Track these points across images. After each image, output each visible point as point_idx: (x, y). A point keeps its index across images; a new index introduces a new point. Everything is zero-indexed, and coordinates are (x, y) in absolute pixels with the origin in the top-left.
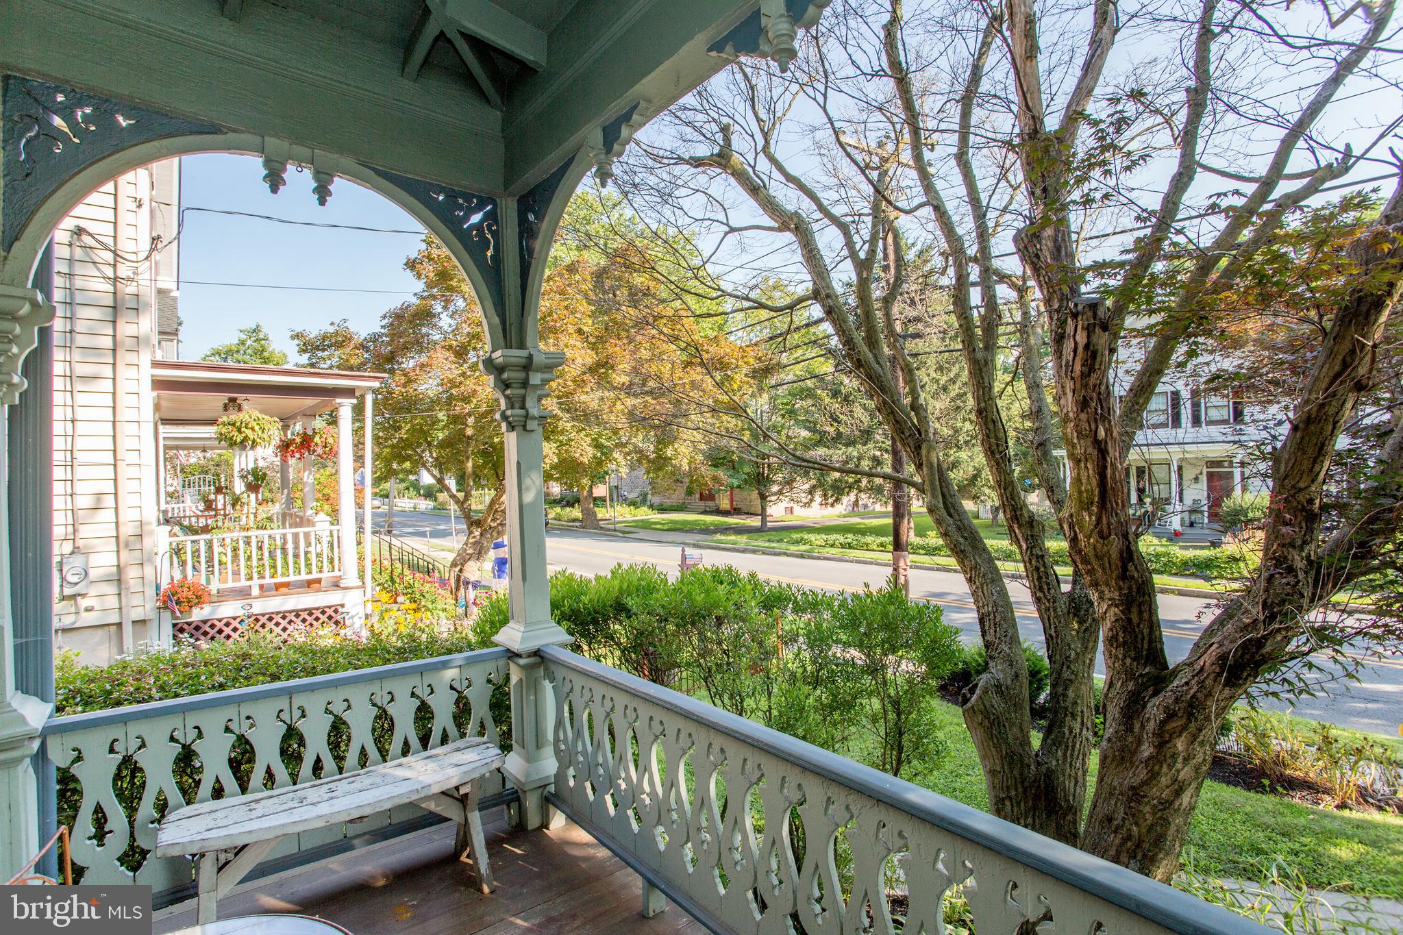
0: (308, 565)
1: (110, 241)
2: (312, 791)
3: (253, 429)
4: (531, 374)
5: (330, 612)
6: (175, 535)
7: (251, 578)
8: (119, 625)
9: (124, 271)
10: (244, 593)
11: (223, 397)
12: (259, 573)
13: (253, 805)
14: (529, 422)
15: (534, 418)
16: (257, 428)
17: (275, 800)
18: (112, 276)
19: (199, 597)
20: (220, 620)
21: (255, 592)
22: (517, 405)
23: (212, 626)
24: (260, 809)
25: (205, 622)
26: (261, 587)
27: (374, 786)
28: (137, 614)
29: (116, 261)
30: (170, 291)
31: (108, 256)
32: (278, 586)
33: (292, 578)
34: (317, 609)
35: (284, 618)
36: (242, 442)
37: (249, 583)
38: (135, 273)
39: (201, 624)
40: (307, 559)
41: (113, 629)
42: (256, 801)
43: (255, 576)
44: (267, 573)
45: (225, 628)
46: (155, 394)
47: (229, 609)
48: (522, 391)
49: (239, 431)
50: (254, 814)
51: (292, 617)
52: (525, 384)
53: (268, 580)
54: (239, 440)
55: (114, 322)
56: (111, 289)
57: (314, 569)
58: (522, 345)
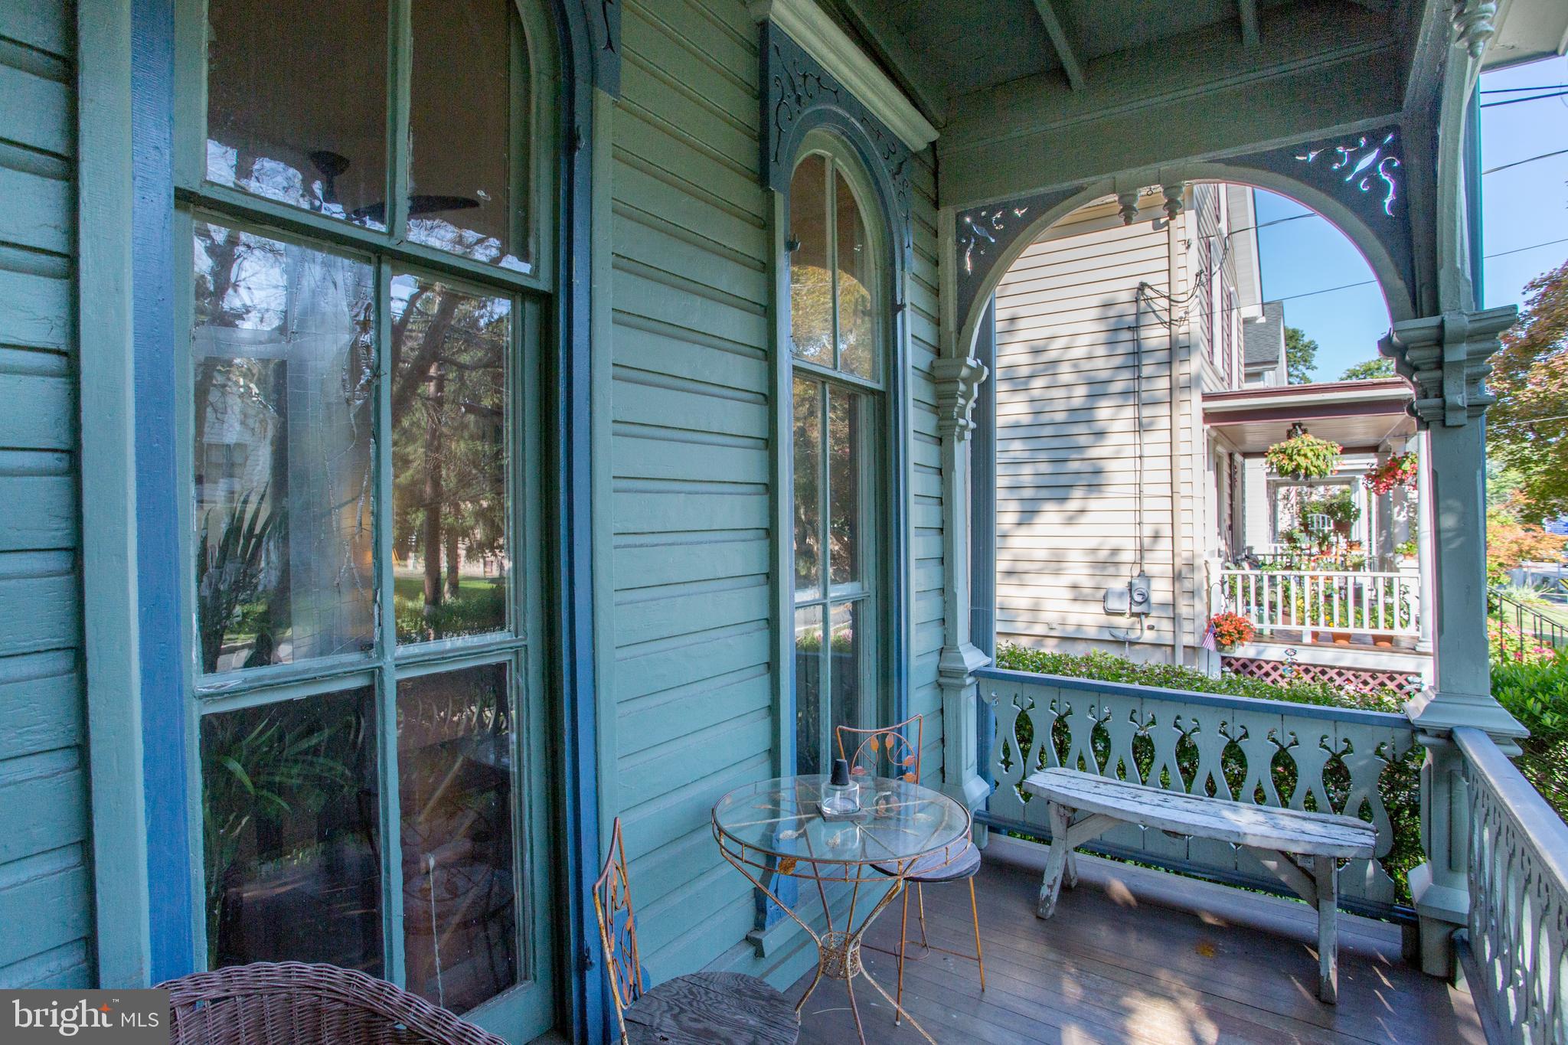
0: (1374, 617)
1: (1164, 289)
2: (1148, 795)
3: (1305, 456)
4: (1446, 348)
5: (1400, 679)
6: (1228, 568)
7: (1303, 624)
8: (1173, 647)
9: (1177, 313)
10: (1295, 639)
11: (1287, 423)
12: (1312, 618)
13: (1101, 785)
14: (1448, 415)
15: (1457, 408)
16: (1310, 454)
17: (1119, 788)
18: (1167, 320)
19: (1241, 633)
20: (1267, 662)
21: (1307, 639)
22: (1431, 393)
23: (1260, 667)
24: (1103, 789)
25: (1252, 661)
26: (1315, 635)
27: (1204, 813)
28: (1188, 640)
29: (1170, 305)
30: (1255, 318)
31: (1165, 303)
32: (1336, 637)
33: (1351, 630)
34: (1384, 672)
35: (1340, 674)
36: (1294, 471)
37: (1300, 628)
38: (1186, 313)
39: (1248, 663)
40: (1372, 610)
41: (1169, 650)
42: (1106, 783)
43: (1308, 621)
44: (1322, 620)
45: (1272, 672)
46: (1207, 427)
47: (1274, 652)
48: (1437, 374)
49: (1291, 459)
50: (1097, 790)
51: (1349, 675)
52: (1440, 364)
53: (1322, 628)
54: (1290, 469)
55: (1170, 363)
56: (1167, 332)
57: (1381, 623)
58: (1435, 311)
